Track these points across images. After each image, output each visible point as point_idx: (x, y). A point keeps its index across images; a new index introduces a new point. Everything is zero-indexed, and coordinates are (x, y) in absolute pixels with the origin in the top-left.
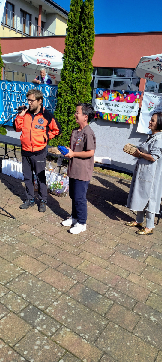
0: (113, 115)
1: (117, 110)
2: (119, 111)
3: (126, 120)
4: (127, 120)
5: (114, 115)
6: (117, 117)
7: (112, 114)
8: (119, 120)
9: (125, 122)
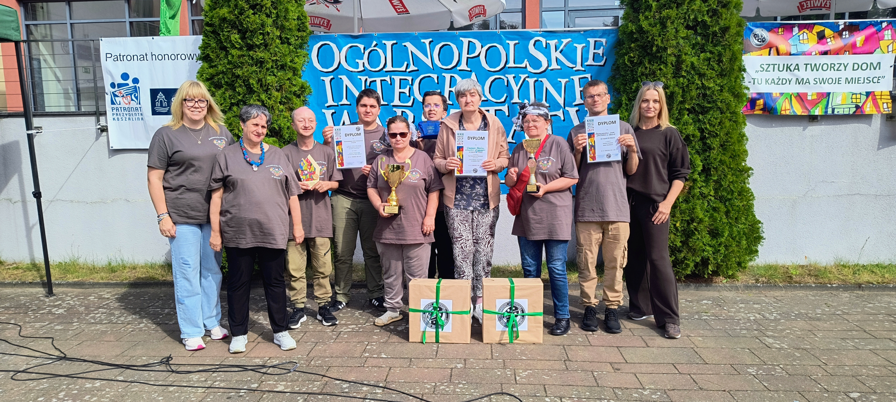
0: (809, 98)
1: (823, 81)
2: (830, 81)
3: (857, 107)
4: (860, 105)
5: (815, 97)
6: (824, 101)
7: (806, 94)
8: (833, 110)
9: (855, 112)
